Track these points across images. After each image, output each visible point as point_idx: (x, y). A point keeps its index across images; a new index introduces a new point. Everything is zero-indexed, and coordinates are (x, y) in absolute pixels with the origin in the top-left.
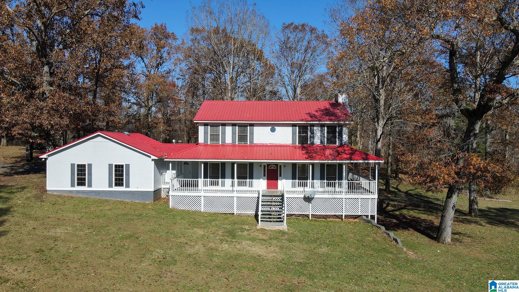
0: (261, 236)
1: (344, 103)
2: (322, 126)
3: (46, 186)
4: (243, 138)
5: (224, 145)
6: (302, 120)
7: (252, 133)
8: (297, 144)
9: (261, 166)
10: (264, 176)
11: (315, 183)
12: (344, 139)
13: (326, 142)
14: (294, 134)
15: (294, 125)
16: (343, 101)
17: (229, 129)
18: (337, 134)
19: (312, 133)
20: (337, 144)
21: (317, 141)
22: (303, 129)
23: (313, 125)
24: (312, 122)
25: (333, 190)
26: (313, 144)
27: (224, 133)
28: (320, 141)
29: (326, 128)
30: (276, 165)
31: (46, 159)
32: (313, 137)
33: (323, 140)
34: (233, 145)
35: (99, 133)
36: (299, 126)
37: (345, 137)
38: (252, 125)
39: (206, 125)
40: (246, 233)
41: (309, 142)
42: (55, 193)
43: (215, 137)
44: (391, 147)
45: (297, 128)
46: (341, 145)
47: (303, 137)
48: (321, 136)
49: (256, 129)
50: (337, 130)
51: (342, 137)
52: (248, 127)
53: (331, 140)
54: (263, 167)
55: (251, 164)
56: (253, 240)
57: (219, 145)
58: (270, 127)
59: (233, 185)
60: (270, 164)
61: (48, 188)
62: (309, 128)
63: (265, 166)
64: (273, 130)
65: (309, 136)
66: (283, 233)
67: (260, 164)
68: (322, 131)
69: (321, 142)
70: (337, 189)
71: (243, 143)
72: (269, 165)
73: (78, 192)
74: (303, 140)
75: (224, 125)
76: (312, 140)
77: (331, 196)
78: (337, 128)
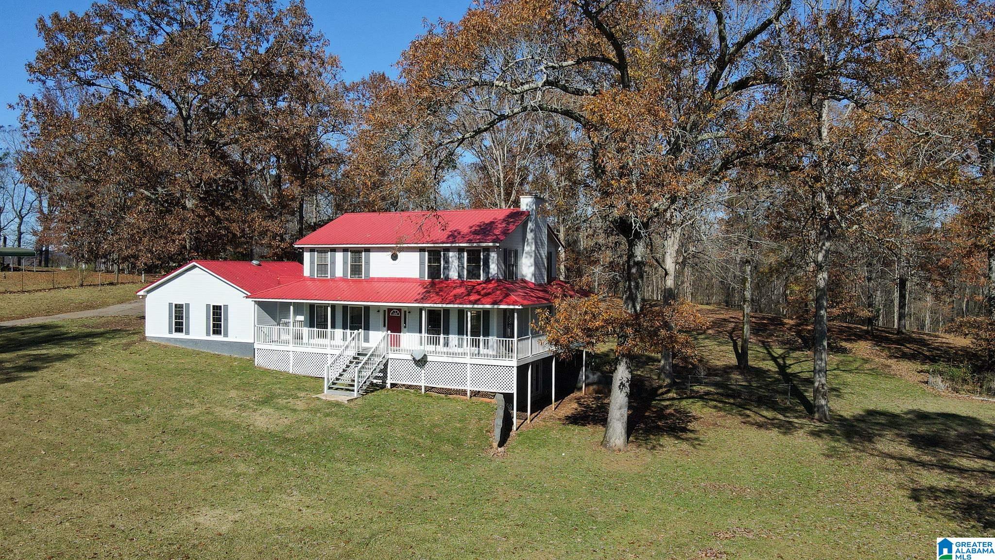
1: (529, 212)
2: (461, 250)
3: (145, 332)
4: (356, 269)
5: (334, 279)
6: (428, 242)
7: (368, 263)
8: (426, 279)
9: (378, 311)
10: (384, 326)
11: (450, 339)
12: (491, 271)
13: (465, 277)
14: (422, 263)
15: (422, 250)
16: (528, 207)
17: (339, 256)
18: (482, 263)
19: (447, 261)
20: (482, 279)
21: (454, 275)
22: (435, 256)
23: (447, 250)
24: (444, 245)
25: (477, 352)
26: (447, 278)
27: (333, 263)
28: (457, 274)
29: (465, 254)
30: (399, 310)
31: (144, 297)
32: (447, 268)
33: (461, 273)
34: (343, 279)
35: (194, 263)
36: (428, 251)
37: (493, 268)
38: (368, 250)
39: (312, 250)
41: (442, 276)
42: (154, 341)
43: (322, 268)
44: (748, 285)
45: (427, 253)
46: (488, 281)
47: (434, 267)
48: (459, 266)
49: (373, 255)
50: (482, 257)
51: (488, 267)
52: (363, 253)
53: (473, 273)
54: (382, 313)
55: (367, 308)
57: (328, 280)
58: (390, 254)
59: (344, 338)
60: (392, 309)
61: (148, 334)
62: (442, 253)
63: (385, 311)
64: (394, 257)
65: (442, 266)
67: (378, 309)
68: (460, 259)
69: (459, 276)
70: (482, 350)
71: (356, 277)
72: (390, 310)
73: (176, 340)
74: (434, 272)
75: (334, 250)
76: (446, 272)
77: (450, 360)
78: (482, 254)
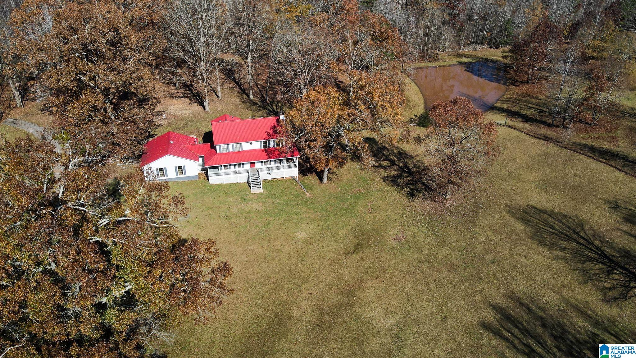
0: (255, 198)
4: (238, 148)
6: (264, 139)
7: (242, 146)
8: (263, 149)
14: (261, 143)
15: (260, 140)
17: (231, 145)
19: (269, 142)
26: (270, 148)
27: (228, 147)
28: (273, 146)
34: (233, 152)
39: (220, 145)
40: (248, 196)
43: (224, 149)
47: (265, 145)
56: (251, 200)
57: (227, 153)
65: (268, 145)
66: (261, 194)
68: (273, 142)
71: (238, 151)
73: (162, 180)
